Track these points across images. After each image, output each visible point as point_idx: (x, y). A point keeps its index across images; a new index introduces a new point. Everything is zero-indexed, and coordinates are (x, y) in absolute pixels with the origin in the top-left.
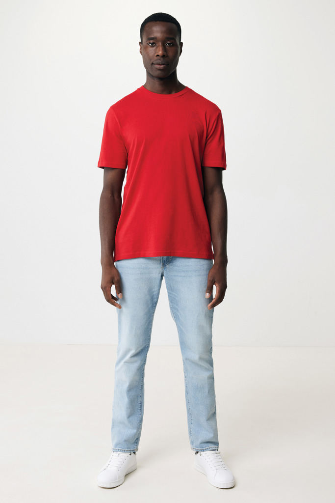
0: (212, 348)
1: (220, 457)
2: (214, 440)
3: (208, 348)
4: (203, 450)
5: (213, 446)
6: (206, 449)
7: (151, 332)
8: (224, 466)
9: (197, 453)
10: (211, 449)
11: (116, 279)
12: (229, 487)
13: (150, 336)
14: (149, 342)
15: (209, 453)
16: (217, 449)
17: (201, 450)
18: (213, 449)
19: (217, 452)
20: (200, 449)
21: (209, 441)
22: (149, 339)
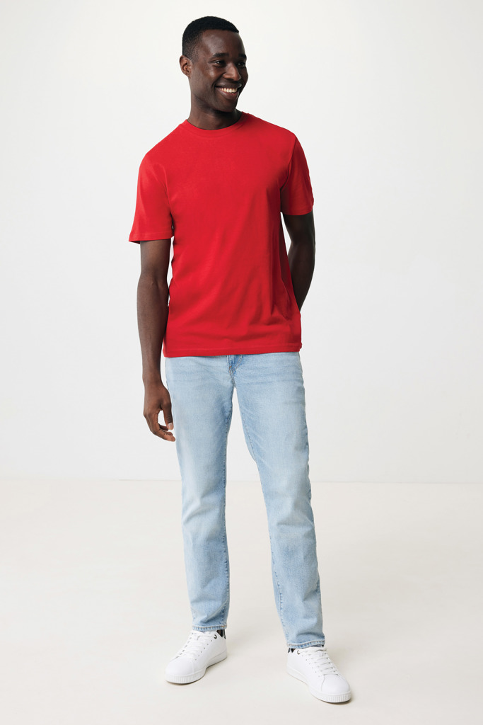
0: (310, 490)
1: (327, 656)
2: (316, 630)
3: (305, 490)
4: (301, 646)
5: (316, 640)
6: (305, 645)
7: (225, 460)
8: (334, 669)
9: (293, 650)
10: (313, 644)
11: (165, 403)
12: (344, 701)
13: (225, 466)
14: (225, 474)
15: (310, 649)
16: (322, 644)
17: (298, 646)
18: (316, 644)
19: (322, 648)
20: (297, 644)
21: (309, 631)
22: (225, 470)
